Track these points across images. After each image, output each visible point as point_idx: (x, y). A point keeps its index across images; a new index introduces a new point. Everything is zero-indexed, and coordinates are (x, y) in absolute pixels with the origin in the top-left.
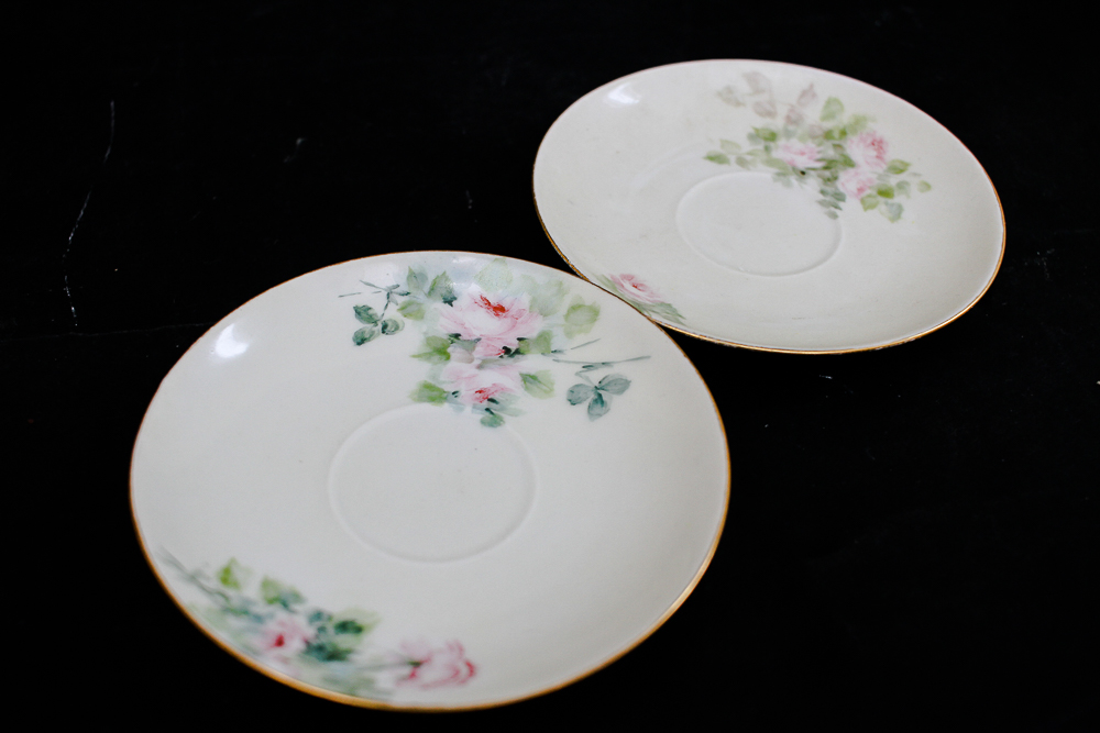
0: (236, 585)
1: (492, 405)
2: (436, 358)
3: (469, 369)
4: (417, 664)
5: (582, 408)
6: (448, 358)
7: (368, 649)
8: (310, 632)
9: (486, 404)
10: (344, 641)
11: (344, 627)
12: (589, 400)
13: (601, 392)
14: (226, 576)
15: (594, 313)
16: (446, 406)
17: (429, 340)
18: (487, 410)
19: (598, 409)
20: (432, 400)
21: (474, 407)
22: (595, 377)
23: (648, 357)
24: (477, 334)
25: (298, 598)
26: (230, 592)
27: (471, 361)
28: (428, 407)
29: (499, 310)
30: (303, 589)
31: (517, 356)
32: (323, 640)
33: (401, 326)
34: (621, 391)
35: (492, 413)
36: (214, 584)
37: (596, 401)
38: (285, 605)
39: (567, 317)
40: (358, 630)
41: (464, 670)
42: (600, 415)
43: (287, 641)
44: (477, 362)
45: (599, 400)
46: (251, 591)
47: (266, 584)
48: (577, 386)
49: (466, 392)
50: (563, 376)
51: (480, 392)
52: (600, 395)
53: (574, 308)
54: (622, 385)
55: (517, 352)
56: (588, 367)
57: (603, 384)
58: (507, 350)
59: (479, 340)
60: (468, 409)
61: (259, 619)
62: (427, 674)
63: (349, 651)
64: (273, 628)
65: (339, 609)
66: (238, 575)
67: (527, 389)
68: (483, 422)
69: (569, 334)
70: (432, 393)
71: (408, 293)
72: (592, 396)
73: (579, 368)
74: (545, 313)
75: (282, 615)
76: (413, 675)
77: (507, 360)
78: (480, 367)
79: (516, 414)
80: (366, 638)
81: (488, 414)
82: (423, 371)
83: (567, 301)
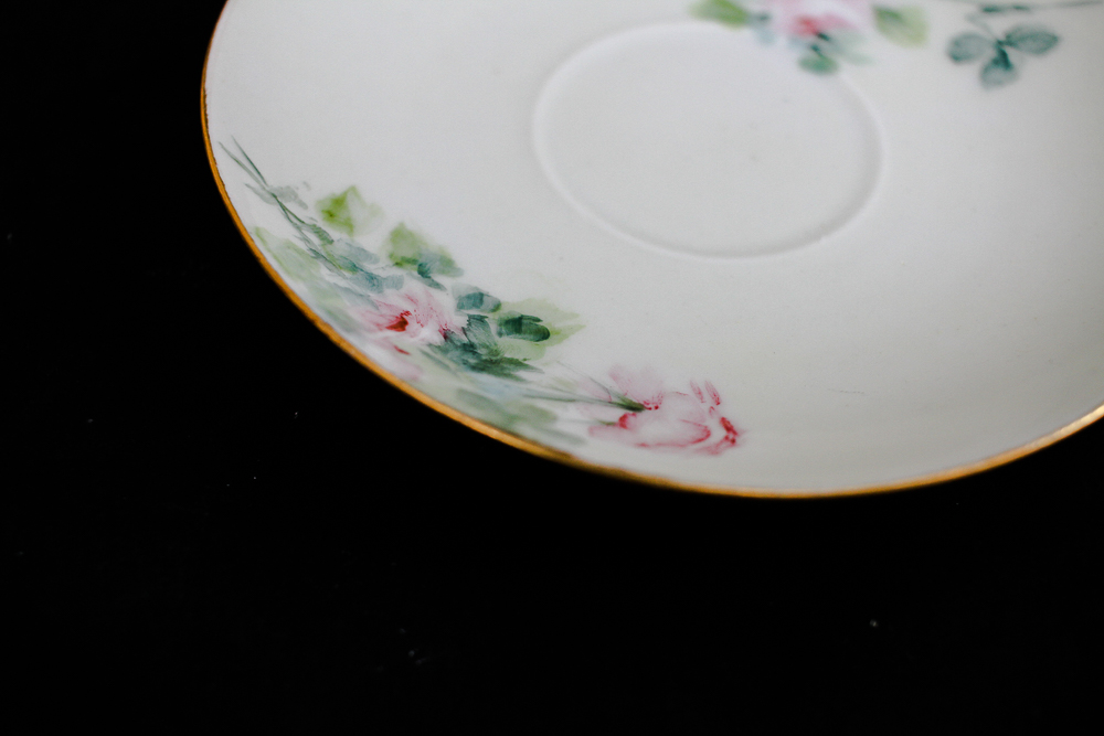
0: (349, 226)
1: (822, 43)
4: (636, 408)
5: (972, 68)
7: (550, 367)
8: (458, 321)
9: (812, 39)
10: (513, 346)
11: (517, 325)
12: (985, 59)
13: (1008, 49)
14: (336, 209)
18: (814, 48)
19: (998, 73)
20: (723, 19)
21: (793, 40)
22: (999, 26)
25: (448, 265)
26: (334, 233)
30: (459, 257)
32: (477, 337)
34: (1043, 50)
35: (820, 55)
36: (311, 214)
37: (996, 62)
38: (423, 273)
40: (543, 335)
41: (719, 433)
42: (999, 82)
43: (412, 325)
45: (1003, 61)
46: (373, 241)
47: (399, 235)
48: (967, 35)
49: (783, 19)
50: (942, 18)
51: (806, 21)
52: (1004, 55)
54: (1045, 41)
56: (988, 11)
57: (1014, 37)
60: (782, 41)
61: (372, 279)
62: (646, 425)
63: (518, 364)
64: (396, 301)
65: (514, 296)
66: (356, 212)
67: (881, 29)
68: (802, 64)
70: (726, 12)
72: (991, 53)
73: (975, 10)
75: (414, 285)
76: (623, 422)
79: (859, 60)
80: (550, 349)
81: (813, 54)
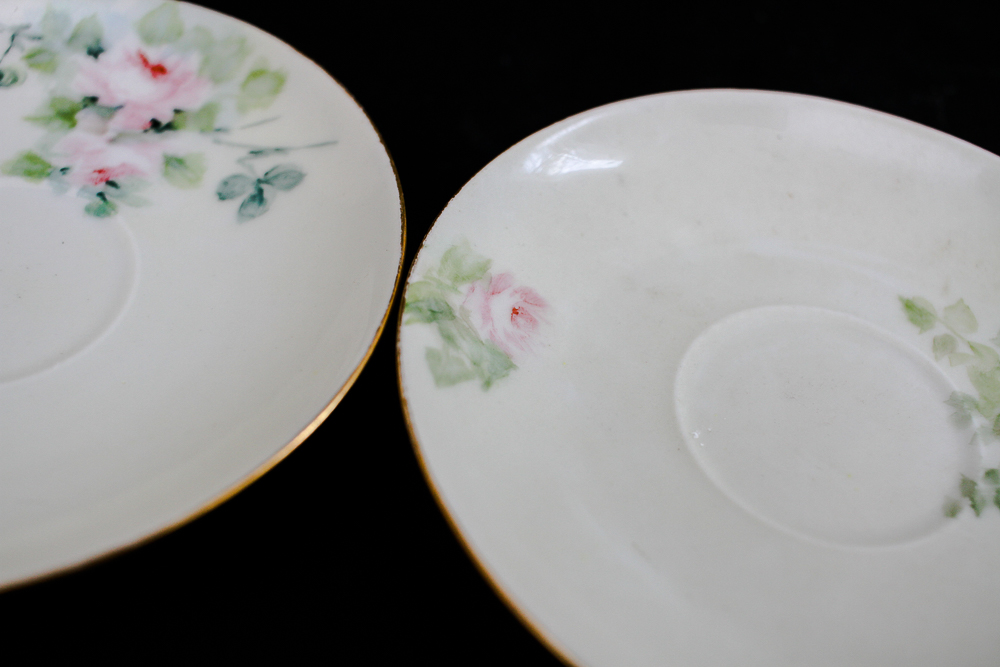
1: (111, 190)
2: (58, 123)
3: (96, 142)
5: (233, 205)
6: (73, 124)
9: (101, 187)
12: (245, 196)
13: (264, 187)
15: (279, 81)
16: (44, 185)
17: (54, 101)
18: (101, 195)
19: (253, 208)
20: (30, 174)
21: (84, 189)
22: (261, 167)
23: (334, 143)
24: (120, 98)
27: (103, 131)
28: (20, 183)
29: (158, 70)
31: (167, 133)
33: (21, 79)
34: (290, 187)
35: (105, 200)
37: (253, 198)
39: (244, 85)
42: (252, 216)
44: (110, 134)
45: (259, 197)
48: (235, 177)
49: (81, 168)
50: (219, 161)
51: (100, 171)
52: (261, 191)
53: (256, 74)
54: (292, 179)
55: (170, 126)
56: (256, 153)
57: (270, 175)
58: (155, 125)
59: (120, 107)
60: (73, 192)
67: (166, 174)
68: (88, 209)
69: (242, 109)
70: (34, 167)
71: (40, 38)
72: (251, 191)
73: (243, 153)
74: (217, 79)
77: (153, 136)
78: (112, 141)
79: (137, 203)
81: (98, 200)
82: (31, 138)
83: (249, 65)
